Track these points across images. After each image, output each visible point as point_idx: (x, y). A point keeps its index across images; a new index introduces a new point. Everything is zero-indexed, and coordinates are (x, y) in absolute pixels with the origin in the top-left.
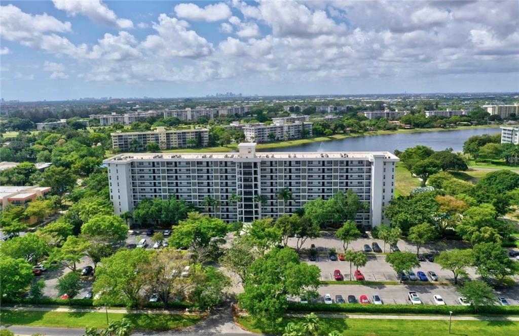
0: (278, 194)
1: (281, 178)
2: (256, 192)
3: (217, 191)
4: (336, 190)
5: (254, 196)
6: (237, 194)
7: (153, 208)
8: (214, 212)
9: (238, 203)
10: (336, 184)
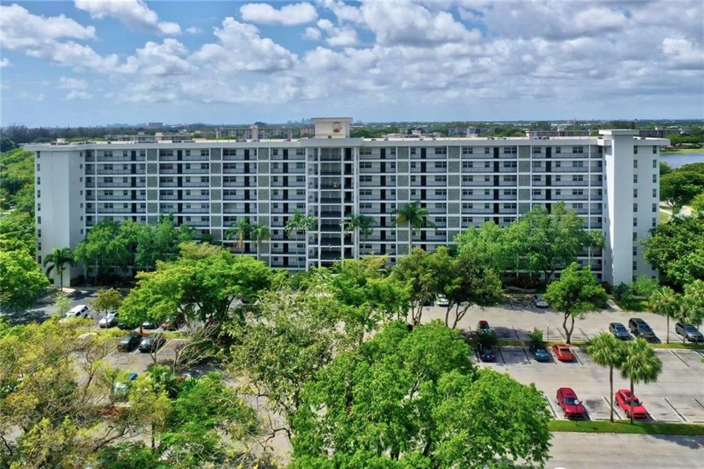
0: (397, 216)
1: (403, 181)
2: (348, 209)
3: (263, 208)
4: (525, 208)
5: (343, 218)
6: (306, 215)
7: (117, 240)
8: (256, 253)
9: (309, 233)
10: (525, 195)
